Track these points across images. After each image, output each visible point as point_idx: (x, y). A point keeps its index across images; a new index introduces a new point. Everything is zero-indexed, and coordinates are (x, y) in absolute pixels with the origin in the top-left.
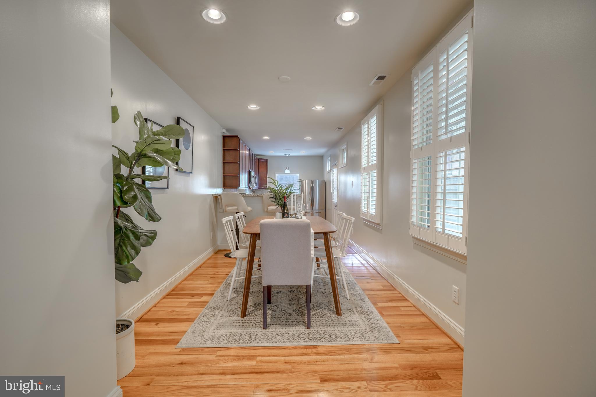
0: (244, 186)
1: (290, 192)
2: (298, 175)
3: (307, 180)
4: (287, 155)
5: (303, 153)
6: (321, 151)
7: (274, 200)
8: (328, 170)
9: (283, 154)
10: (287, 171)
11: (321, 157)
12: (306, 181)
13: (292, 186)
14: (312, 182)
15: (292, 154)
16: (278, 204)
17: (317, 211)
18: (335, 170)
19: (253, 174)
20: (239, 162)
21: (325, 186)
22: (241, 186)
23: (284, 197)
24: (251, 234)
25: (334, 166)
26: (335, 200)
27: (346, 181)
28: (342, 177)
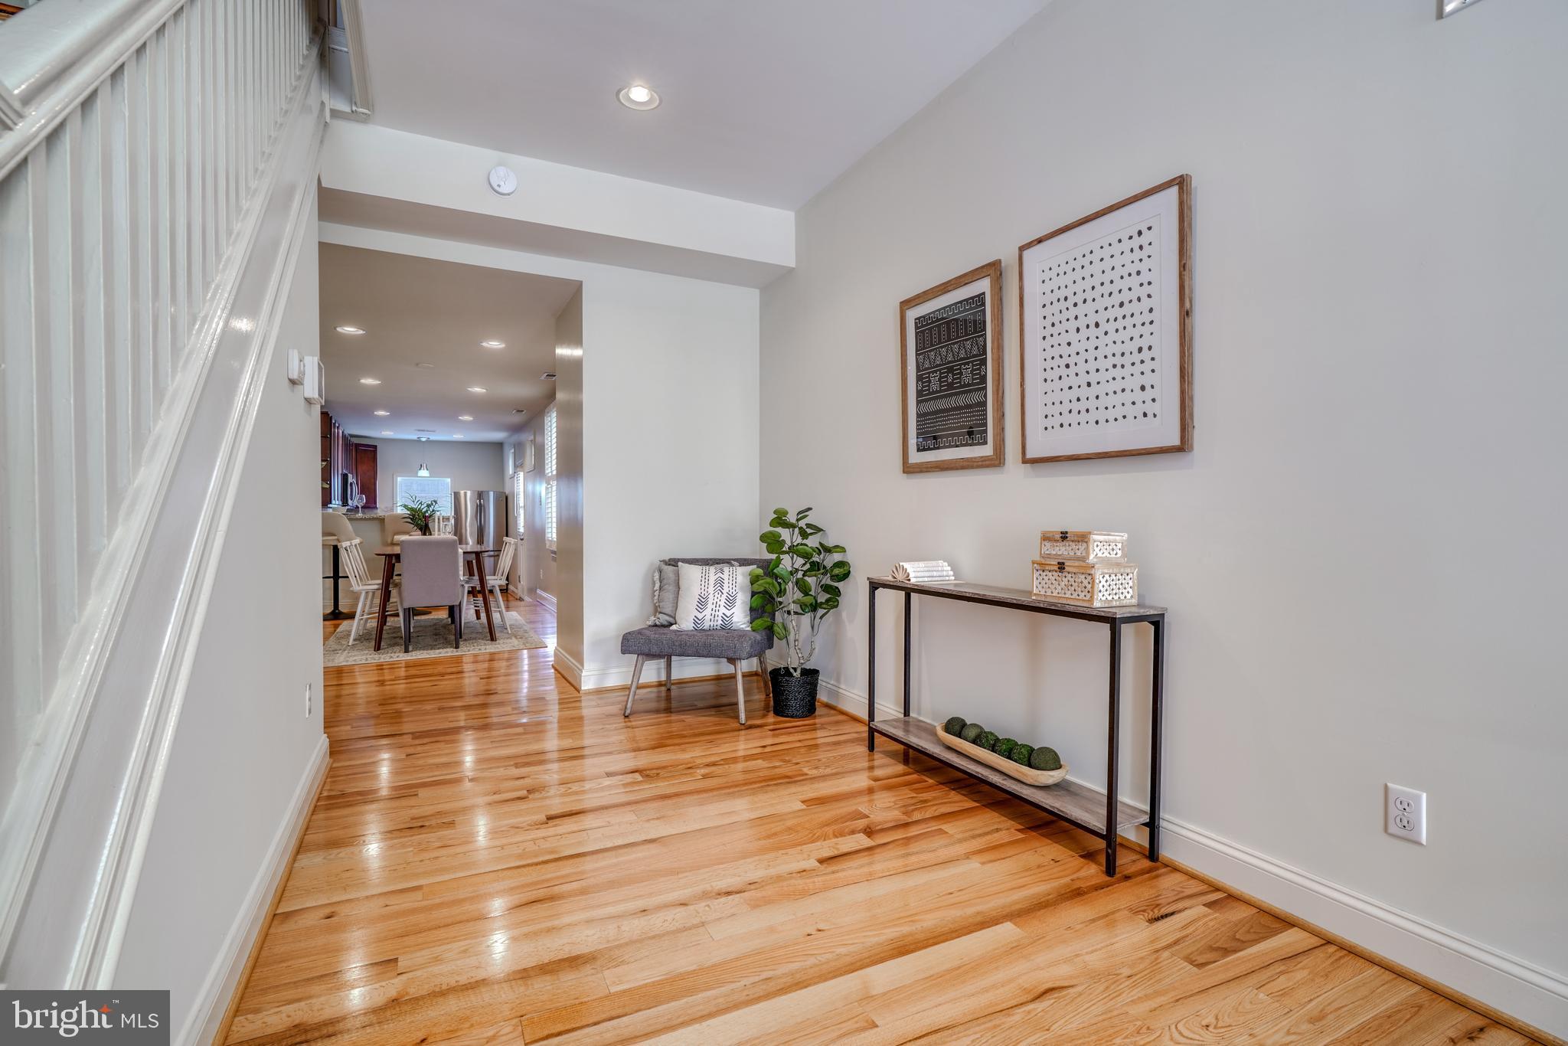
0: (337, 502)
1: (433, 511)
2: (449, 480)
3: (469, 493)
4: (424, 439)
5: (458, 436)
6: (498, 436)
7: (409, 520)
8: (511, 473)
9: (414, 437)
10: (424, 473)
11: (499, 446)
12: (465, 494)
13: (436, 502)
14: (480, 495)
15: (433, 438)
16: (417, 525)
17: (492, 553)
18: (521, 475)
19: (351, 479)
20: (330, 458)
21: (505, 503)
22: (333, 502)
23: (425, 517)
24: (386, 555)
25: (518, 466)
26: (522, 530)
27: (534, 494)
28: (530, 487)
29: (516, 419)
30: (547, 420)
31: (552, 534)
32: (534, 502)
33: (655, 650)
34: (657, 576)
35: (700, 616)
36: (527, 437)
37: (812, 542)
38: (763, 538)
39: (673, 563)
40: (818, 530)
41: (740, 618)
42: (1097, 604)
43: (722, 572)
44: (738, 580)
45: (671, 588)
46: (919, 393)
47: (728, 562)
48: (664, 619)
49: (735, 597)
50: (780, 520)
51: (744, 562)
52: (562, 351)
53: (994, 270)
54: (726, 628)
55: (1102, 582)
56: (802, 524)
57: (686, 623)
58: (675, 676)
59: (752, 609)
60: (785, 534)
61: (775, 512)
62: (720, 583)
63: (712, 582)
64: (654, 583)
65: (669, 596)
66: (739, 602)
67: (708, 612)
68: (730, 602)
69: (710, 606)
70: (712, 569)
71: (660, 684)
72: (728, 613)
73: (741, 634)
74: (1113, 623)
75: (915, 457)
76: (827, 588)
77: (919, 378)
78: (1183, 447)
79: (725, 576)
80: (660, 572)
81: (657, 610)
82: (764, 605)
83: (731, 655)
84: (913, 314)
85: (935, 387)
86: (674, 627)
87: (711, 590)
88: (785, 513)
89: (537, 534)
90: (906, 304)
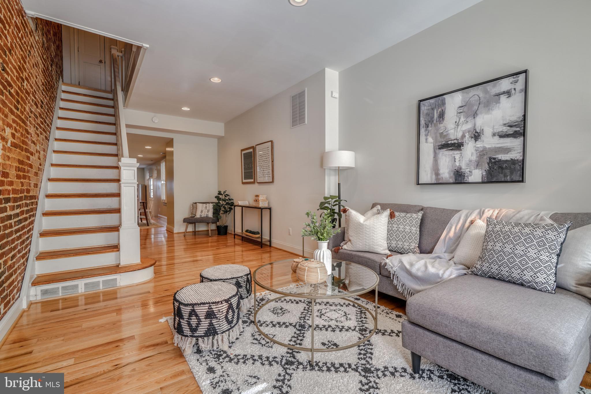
8: (147, 178)
11: (144, 170)
18: (152, 180)
21: (145, 188)
25: (151, 176)
26: (152, 197)
27: (156, 185)
28: (155, 183)
29: (151, 162)
30: (162, 164)
31: (164, 197)
32: (156, 189)
33: (191, 222)
34: (192, 206)
35: (201, 214)
36: (154, 167)
37: (227, 198)
38: (216, 197)
39: (196, 203)
40: (228, 195)
41: (210, 215)
42: (260, 206)
43: (207, 205)
44: (210, 206)
45: (195, 209)
46: (244, 168)
47: (209, 203)
48: (193, 215)
49: (209, 210)
50: (220, 193)
51: (212, 203)
52: (168, 149)
53: (253, 148)
54: (207, 217)
55: (260, 203)
56: (225, 194)
57: (198, 216)
58: (196, 230)
59: (213, 213)
60: (221, 196)
61: (219, 192)
62: (206, 207)
63: (204, 207)
64: (191, 208)
65: (194, 210)
66: (210, 211)
67: (203, 213)
68: (208, 211)
69: (203, 212)
70: (204, 204)
71: (193, 232)
72: (208, 214)
73: (210, 218)
74: (261, 209)
75: (244, 181)
76: (229, 208)
77: (244, 165)
78: (273, 182)
79: (207, 206)
80: (193, 205)
81: (192, 214)
82: (216, 211)
83: (207, 222)
84: (243, 152)
85: (246, 167)
86: (195, 217)
87: (204, 209)
88: (221, 192)
89: (158, 198)
90: (242, 150)
